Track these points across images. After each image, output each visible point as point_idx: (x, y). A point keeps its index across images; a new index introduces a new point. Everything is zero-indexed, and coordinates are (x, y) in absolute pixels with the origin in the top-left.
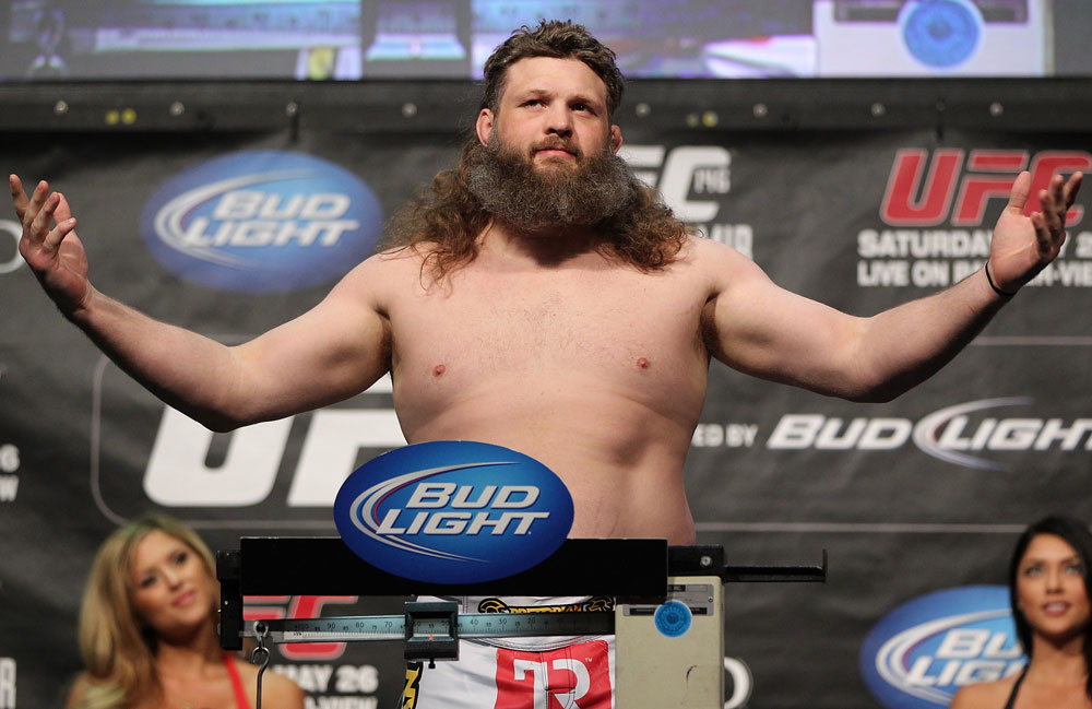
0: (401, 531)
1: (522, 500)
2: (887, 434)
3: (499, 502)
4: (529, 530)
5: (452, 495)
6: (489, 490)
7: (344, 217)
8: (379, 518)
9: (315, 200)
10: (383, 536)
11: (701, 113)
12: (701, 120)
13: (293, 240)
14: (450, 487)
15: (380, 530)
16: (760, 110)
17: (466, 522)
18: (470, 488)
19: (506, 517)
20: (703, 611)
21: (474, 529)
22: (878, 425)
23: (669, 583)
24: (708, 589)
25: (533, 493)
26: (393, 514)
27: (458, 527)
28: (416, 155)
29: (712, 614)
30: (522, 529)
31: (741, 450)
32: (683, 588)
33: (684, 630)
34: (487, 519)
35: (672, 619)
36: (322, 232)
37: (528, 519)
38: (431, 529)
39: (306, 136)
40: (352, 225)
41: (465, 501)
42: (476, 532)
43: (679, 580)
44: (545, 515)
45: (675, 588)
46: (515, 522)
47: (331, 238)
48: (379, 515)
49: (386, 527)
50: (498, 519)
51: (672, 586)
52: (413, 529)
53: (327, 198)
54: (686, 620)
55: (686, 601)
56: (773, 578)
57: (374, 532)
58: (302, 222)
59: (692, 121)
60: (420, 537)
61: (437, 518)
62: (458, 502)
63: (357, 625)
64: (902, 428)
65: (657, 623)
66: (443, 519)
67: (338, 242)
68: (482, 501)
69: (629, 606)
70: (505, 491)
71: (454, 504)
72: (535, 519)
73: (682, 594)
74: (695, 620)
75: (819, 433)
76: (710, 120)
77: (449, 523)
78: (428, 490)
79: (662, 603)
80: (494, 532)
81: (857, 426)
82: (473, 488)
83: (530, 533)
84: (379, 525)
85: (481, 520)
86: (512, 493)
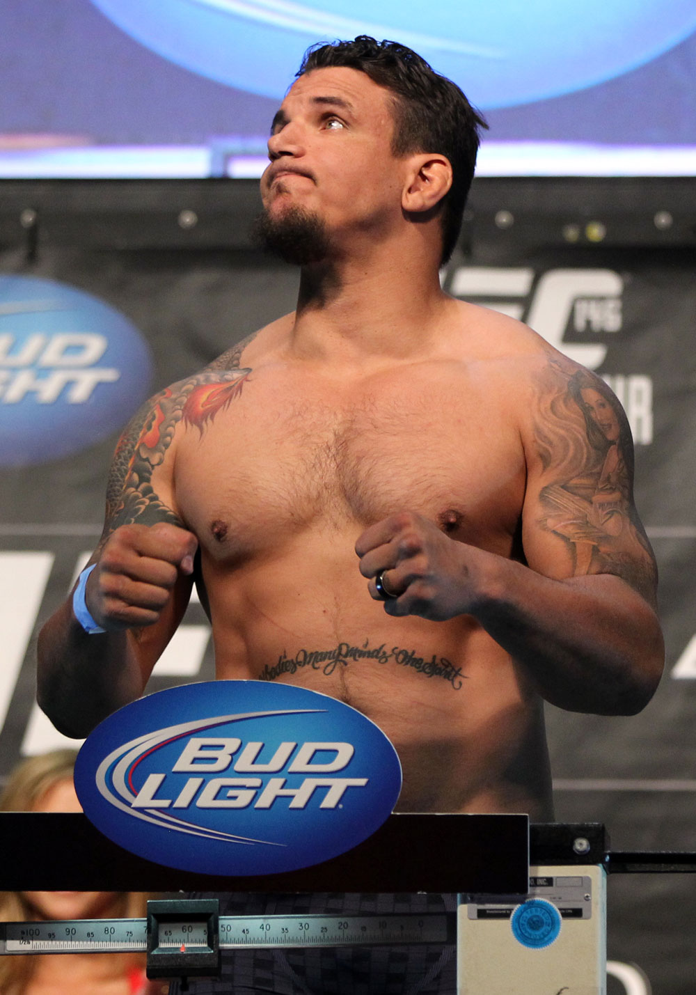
0: (165, 803)
1: (331, 760)
3: (299, 764)
4: (340, 801)
5: (235, 755)
6: (285, 748)
7: (99, 364)
8: (135, 788)
9: (59, 342)
10: (141, 810)
11: (582, 225)
12: (583, 233)
13: (29, 394)
14: (232, 744)
15: (137, 802)
16: (663, 220)
17: (253, 792)
18: (259, 745)
19: (309, 785)
20: (576, 913)
21: (264, 801)
23: (529, 875)
24: (585, 883)
25: (345, 751)
26: (154, 781)
27: (244, 798)
28: (197, 280)
29: (588, 918)
30: (330, 801)
32: (549, 881)
33: (551, 940)
34: (282, 787)
35: (535, 924)
36: (69, 385)
37: (338, 787)
38: (206, 800)
39: (48, 255)
40: (109, 375)
41: (253, 763)
42: (268, 805)
43: (544, 871)
44: (362, 782)
45: (540, 882)
46: (321, 791)
47: (80, 393)
48: (135, 780)
49: (144, 798)
50: (297, 786)
51: (535, 879)
52: (182, 801)
53: (75, 338)
54: (554, 924)
55: (553, 899)
56: (672, 868)
57: (129, 804)
58: (43, 372)
59: (571, 234)
60: (190, 812)
61: (214, 785)
62: (243, 763)
63: (106, 930)
65: (515, 929)
66: (222, 787)
67: (90, 397)
68: (276, 763)
69: (476, 907)
70: (308, 749)
71: (238, 766)
72: (348, 788)
73: (549, 889)
74: (566, 925)
76: (596, 233)
77: (231, 793)
78: (202, 748)
79: (522, 902)
80: (291, 806)
82: (263, 745)
83: (341, 806)
84: (135, 795)
85: (274, 788)
86: (316, 751)
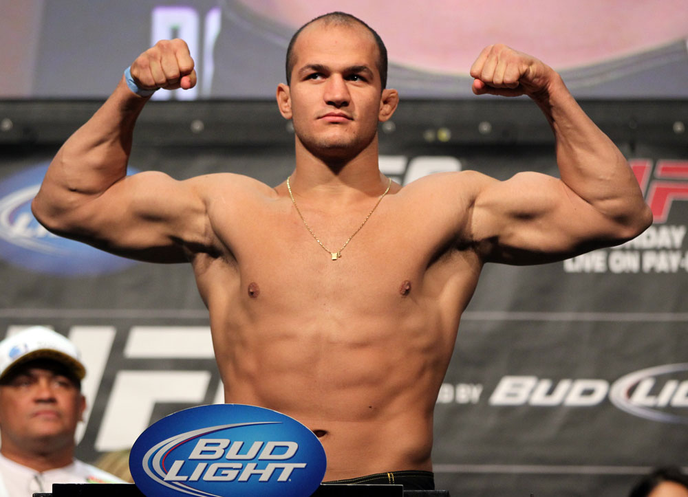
0: (184, 478)
1: (283, 452)
2: (588, 392)
3: (265, 455)
4: (289, 477)
5: (226, 449)
6: (257, 445)
8: (166, 467)
10: (170, 482)
11: (436, 129)
12: (436, 135)
14: (224, 442)
15: (167, 477)
16: (485, 127)
17: (237, 471)
18: (241, 443)
19: (271, 467)
21: (244, 476)
22: (581, 385)
25: (293, 447)
26: (178, 464)
27: (232, 475)
30: (283, 477)
31: (468, 406)
34: (255, 468)
37: (289, 468)
38: (209, 476)
41: (237, 454)
42: (246, 479)
44: (303, 465)
46: (278, 471)
48: (166, 464)
49: (172, 475)
50: (264, 468)
52: (195, 477)
57: (162, 479)
59: (429, 136)
60: (200, 483)
64: (601, 388)
66: (219, 468)
68: (251, 454)
70: (270, 445)
71: (228, 456)
72: (295, 468)
75: (532, 392)
76: (444, 135)
77: (224, 472)
78: (207, 444)
80: (260, 479)
81: (564, 386)
82: (243, 443)
83: (290, 480)
84: (166, 474)
85: (250, 469)
86: (275, 447)
